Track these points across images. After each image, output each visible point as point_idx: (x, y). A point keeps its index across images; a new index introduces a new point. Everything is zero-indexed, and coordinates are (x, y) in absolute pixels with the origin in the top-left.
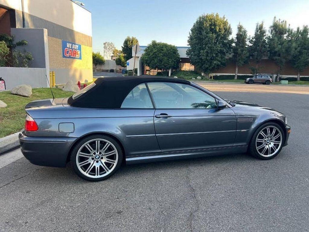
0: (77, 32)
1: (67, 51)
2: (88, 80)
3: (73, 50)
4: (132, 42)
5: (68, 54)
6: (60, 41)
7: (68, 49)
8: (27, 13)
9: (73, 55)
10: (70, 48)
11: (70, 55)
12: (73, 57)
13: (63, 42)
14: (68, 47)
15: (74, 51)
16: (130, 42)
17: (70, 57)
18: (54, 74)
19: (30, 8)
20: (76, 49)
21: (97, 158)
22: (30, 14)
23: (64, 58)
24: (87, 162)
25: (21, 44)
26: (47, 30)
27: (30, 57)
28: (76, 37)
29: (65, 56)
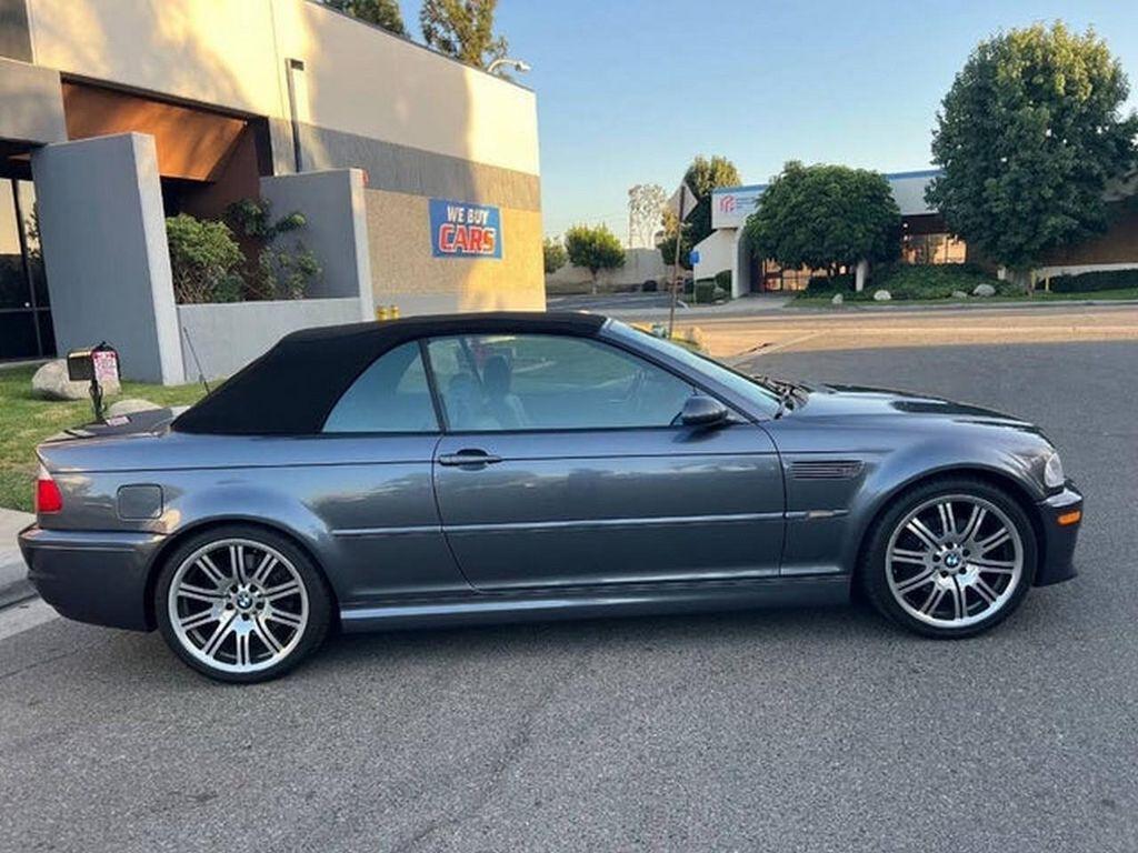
0: (484, 166)
1: (450, 234)
3: (471, 228)
4: (712, 178)
5: (452, 245)
6: (422, 203)
7: (452, 226)
8: (307, 125)
9: (469, 247)
10: (460, 224)
11: (460, 248)
12: (468, 251)
13: (431, 205)
14: (450, 219)
15: (473, 231)
16: (703, 177)
17: (459, 254)
19: (317, 107)
20: (480, 225)
21: (243, 604)
22: (315, 124)
23: (438, 259)
24: (209, 616)
25: (288, 225)
26: (360, 171)
27: (310, 266)
28: (481, 182)
29: (442, 250)
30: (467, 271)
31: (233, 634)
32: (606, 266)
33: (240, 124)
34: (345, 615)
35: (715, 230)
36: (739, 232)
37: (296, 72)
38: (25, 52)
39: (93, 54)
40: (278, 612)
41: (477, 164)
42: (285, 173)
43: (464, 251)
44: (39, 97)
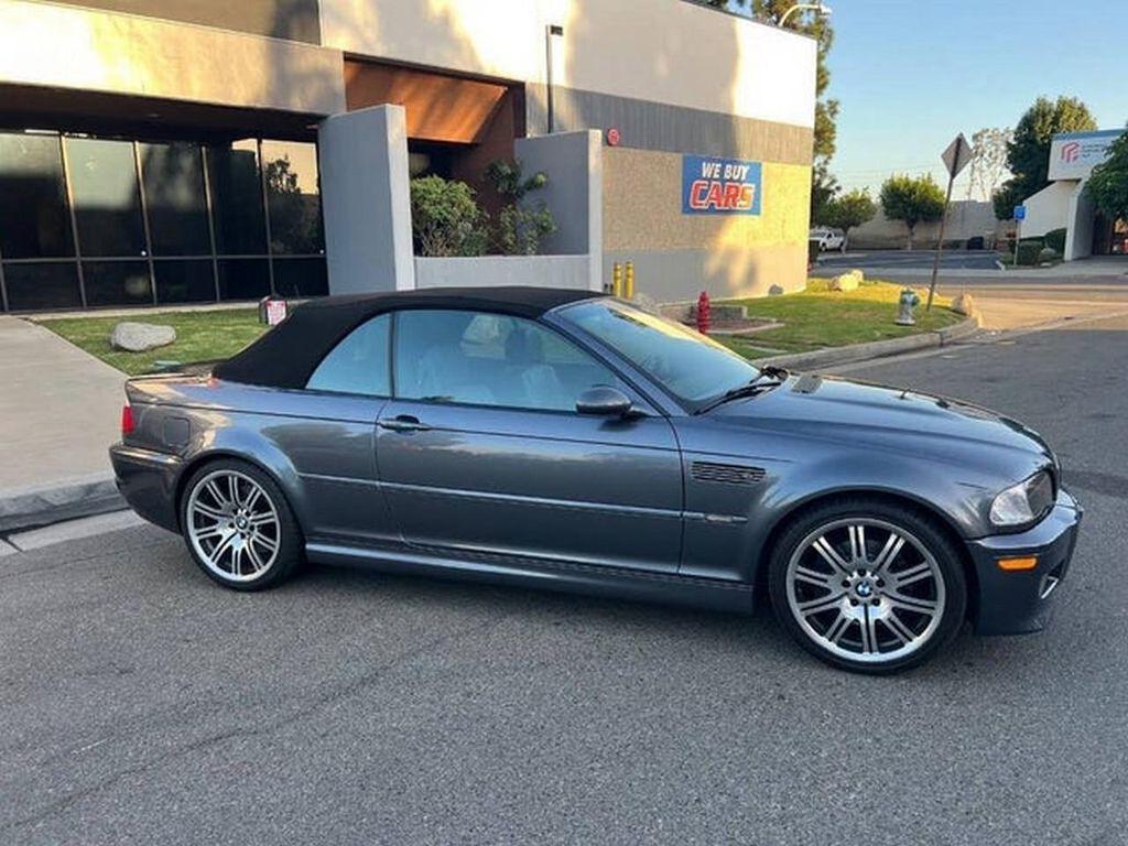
0: (750, 122)
1: (703, 190)
2: (785, 289)
3: (728, 183)
4: (1055, 121)
5: (703, 202)
6: (675, 160)
7: (706, 182)
8: (562, 87)
9: (723, 202)
10: (715, 180)
11: (712, 204)
12: (722, 208)
13: (685, 162)
14: (704, 175)
15: (730, 187)
16: (1044, 122)
17: (711, 210)
18: (631, 272)
19: (573, 69)
20: (739, 181)
21: (241, 525)
22: (572, 87)
23: (687, 216)
24: (214, 531)
25: (533, 185)
26: (599, 132)
27: (545, 224)
28: (744, 138)
29: (692, 206)
30: (718, 228)
31: (231, 548)
32: (926, 220)
33: (502, 90)
34: (308, 546)
35: (1053, 182)
36: (1081, 185)
37: (555, 37)
38: (315, 37)
39: (371, 35)
40: (262, 536)
41: (742, 118)
42: (535, 135)
43: (717, 208)
44: (324, 75)
